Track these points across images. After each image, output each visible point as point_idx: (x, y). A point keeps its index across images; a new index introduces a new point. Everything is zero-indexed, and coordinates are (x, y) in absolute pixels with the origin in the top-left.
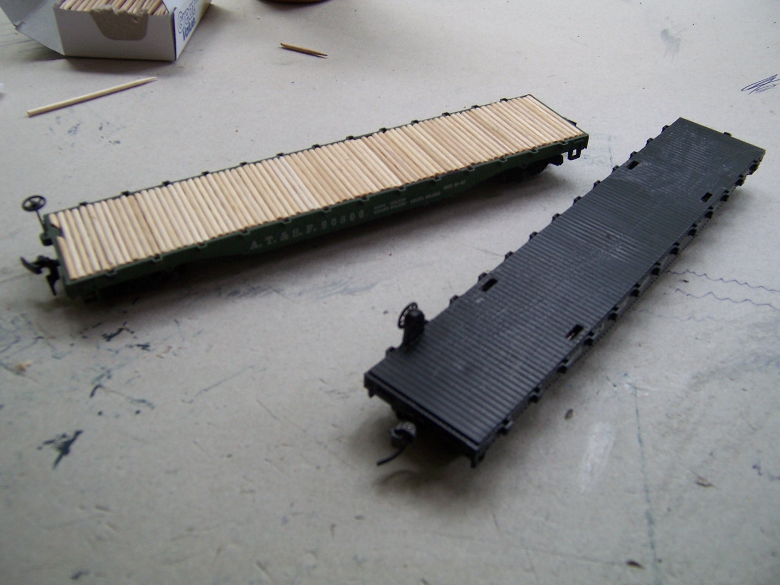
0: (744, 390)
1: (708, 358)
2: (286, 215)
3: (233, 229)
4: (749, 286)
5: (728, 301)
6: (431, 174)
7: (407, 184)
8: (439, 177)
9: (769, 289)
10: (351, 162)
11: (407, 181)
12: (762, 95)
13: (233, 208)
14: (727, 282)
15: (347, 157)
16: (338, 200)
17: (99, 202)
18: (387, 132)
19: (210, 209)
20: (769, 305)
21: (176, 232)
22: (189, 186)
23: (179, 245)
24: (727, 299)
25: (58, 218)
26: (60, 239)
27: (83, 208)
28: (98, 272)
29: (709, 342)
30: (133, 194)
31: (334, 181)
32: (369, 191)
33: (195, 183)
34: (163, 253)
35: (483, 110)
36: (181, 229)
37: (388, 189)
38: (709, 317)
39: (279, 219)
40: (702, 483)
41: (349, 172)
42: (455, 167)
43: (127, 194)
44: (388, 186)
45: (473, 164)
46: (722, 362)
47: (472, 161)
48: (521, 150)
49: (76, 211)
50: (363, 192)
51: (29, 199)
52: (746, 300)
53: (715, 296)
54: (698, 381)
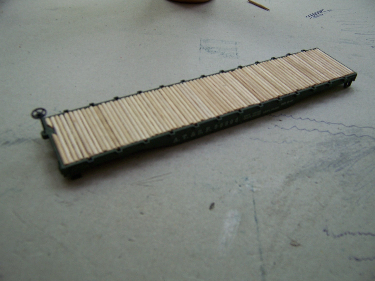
0: (316, 183)
1: (295, 165)
2: (195, 122)
3: (164, 131)
4: (316, 121)
5: (305, 130)
6: (276, 96)
7: (263, 102)
8: (281, 98)
9: (327, 122)
10: (226, 87)
11: (263, 101)
12: (317, 19)
13: (162, 116)
14: (303, 120)
15: (223, 84)
16: (224, 112)
17: (76, 110)
18: (243, 68)
19: (147, 116)
20: (328, 131)
21: (128, 132)
22: (131, 101)
23: (131, 141)
24: (304, 129)
25: (51, 121)
26: (54, 136)
27: (66, 114)
28: (82, 160)
29: (295, 155)
30: (97, 105)
31: (219, 99)
32: (242, 106)
33: (135, 99)
34: (122, 146)
35: (294, 56)
36: (131, 129)
37: (253, 105)
38: (294, 141)
39: (192, 124)
40: (295, 244)
41: (227, 94)
42: (288, 92)
43: (92, 105)
44: (252, 103)
45: (298, 90)
46: (303, 167)
47: (297, 88)
48: (322, 82)
49: (62, 116)
50: (239, 107)
51: (36, 110)
52: (315, 129)
53: (297, 128)
54: (290, 179)
